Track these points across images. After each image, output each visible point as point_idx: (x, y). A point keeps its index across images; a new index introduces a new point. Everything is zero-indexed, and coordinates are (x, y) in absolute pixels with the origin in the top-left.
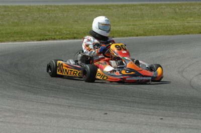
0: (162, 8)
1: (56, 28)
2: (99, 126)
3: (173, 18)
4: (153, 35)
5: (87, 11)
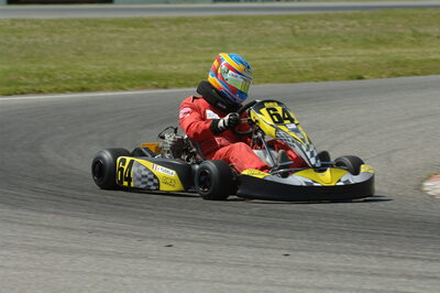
0: (264, 25)
1: (40, 69)
2: (159, 270)
3: (289, 47)
5: (102, 31)
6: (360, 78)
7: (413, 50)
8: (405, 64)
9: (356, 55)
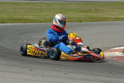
6: (81, 22)
7: (95, 14)
8: (94, 18)
9: (79, 15)
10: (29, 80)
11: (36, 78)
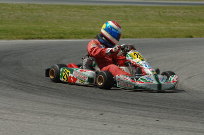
0: (146, 10)
1: (41, 27)
2: (97, 126)
3: (158, 21)
4: (140, 38)
6: (191, 37)
9: (189, 26)
10: (97, 130)
11: (107, 127)
